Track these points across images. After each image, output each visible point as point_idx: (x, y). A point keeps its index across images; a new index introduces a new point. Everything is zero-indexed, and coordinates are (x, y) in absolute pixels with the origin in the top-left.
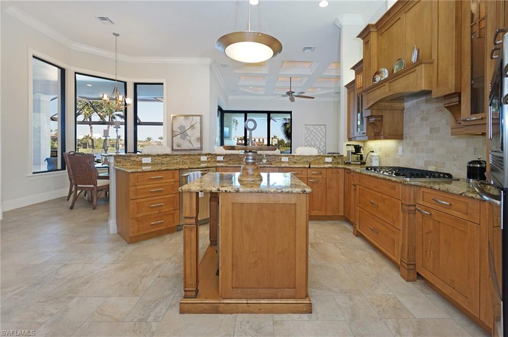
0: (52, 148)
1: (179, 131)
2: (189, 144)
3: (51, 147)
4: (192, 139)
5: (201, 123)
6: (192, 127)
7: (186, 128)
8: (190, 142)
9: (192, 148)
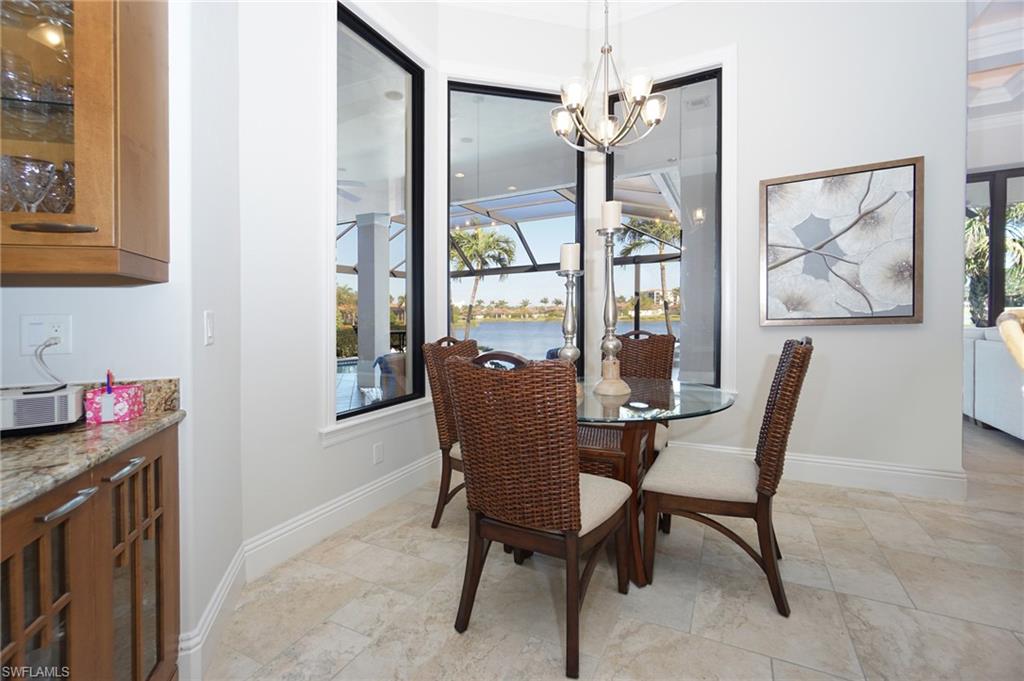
0: (393, 326)
1: (798, 243)
2: (851, 293)
3: (392, 324)
4: (863, 271)
5: (917, 194)
6: (867, 218)
7: (836, 228)
8: (855, 285)
9: (867, 312)
